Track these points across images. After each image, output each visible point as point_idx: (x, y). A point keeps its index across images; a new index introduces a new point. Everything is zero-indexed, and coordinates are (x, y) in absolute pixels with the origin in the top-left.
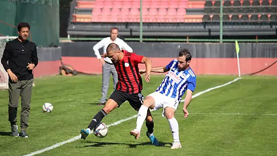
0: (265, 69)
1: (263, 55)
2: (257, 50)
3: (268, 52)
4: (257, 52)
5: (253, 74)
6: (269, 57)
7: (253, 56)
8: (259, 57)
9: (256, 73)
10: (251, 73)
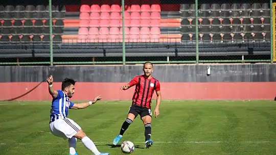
0: (26, 94)
1: (23, 79)
2: (17, 73)
3: (28, 76)
4: (17, 76)
5: (13, 100)
6: (30, 81)
7: (12, 80)
8: (19, 81)
9: (16, 98)
10: (10, 98)
